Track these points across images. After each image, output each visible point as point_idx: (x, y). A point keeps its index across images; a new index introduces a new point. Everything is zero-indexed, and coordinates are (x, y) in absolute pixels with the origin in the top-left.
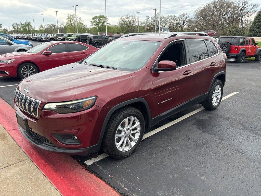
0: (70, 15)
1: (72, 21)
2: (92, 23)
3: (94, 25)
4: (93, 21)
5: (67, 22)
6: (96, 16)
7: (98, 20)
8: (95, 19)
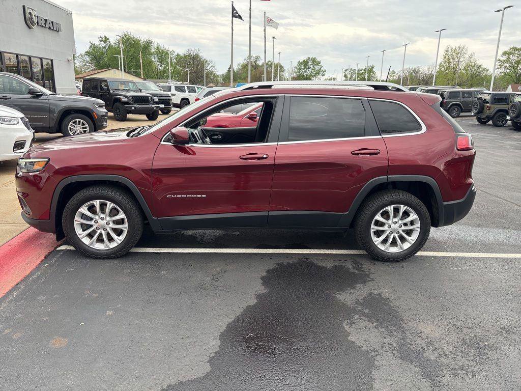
0: (450, 50)
1: (451, 60)
2: (500, 64)
3: (505, 67)
4: (504, 58)
5: (441, 63)
6: (513, 48)
7: (518, 57)
8: (509, 54)
